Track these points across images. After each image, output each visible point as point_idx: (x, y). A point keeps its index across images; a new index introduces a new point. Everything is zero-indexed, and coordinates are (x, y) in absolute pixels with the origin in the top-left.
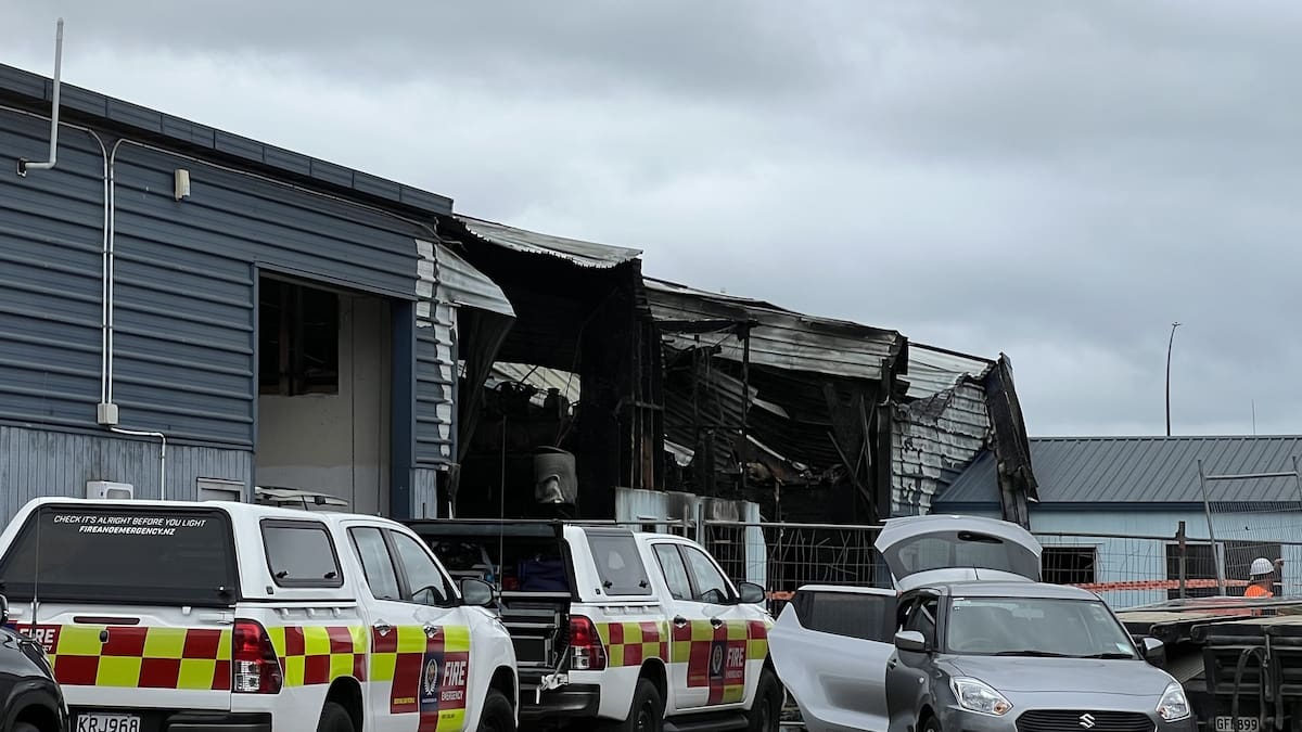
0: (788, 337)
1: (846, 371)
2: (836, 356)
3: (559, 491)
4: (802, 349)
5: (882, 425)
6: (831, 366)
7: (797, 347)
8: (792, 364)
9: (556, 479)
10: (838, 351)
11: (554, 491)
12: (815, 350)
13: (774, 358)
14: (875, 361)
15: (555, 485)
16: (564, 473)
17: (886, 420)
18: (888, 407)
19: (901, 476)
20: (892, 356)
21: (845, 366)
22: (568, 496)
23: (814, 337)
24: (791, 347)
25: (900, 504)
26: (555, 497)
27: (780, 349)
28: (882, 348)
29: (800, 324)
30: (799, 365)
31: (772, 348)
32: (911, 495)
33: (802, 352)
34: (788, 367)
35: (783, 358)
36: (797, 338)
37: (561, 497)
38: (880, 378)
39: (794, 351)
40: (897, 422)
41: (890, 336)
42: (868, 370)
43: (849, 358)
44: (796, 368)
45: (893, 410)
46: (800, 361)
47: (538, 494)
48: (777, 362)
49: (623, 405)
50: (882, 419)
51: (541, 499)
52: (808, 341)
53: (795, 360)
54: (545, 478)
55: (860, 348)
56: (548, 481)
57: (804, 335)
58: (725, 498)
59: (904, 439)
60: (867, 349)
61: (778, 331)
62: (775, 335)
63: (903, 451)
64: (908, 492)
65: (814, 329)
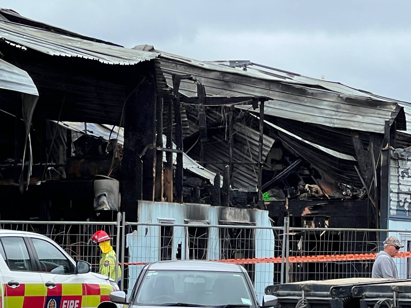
0: (332, 106)
1: (364, 128)
2: (359, 118)
3: (106, 202)
4: (340, 114)
5: (383, 161)
6: (357, 124)
7: (337, 113)
8: (334, 124)
9: (105, 195)
10: (360, 115)
11: (104, 203)
12: (347, 115)
13: (323, 119)
14: (382, 122)
15: (104, 199)
16: (111, 192)
17: (386, 158)
18: (388, 150)
19: (398, 193)
20: (392, 119)
21: (364, 124)
22: (112, 205)
23: (347, 107)
24: (334, 113)
25: (397, 210)
26: (104, 207)
27: (327, 114)
28: (387, 113)
29: (339, 99)
30: (338, 124)
31: (322, 113)
32: (407, 205)
33: (340, 116)
34: (331, 125)
35: (328, 120)
36: (337, 107)
37: (108, 207)
38: (383, 132)
39: (336, 115)
40: (394, 160)
41: (392, 106)
42: (378, 127)
43: (367, 120)
44: (336, 126)
45: (391, 152)
46: (338, 122)
47: (95, 205)
48: (325, 122)
49: (148, 149)
50: (384, 159)
51: (96, 208)
52: (343, 109)
53: (336, 121)
54: (98, 195)
55: (374, 113)
56: (100, 197)
57: (342, 105)
58: (238, 207)
59: (401, 170)
60: (378, 114)
61: (326, 103)
62: (324, 105)
63: (400, 178)
64: (404, 203)
65: (347, 102)
